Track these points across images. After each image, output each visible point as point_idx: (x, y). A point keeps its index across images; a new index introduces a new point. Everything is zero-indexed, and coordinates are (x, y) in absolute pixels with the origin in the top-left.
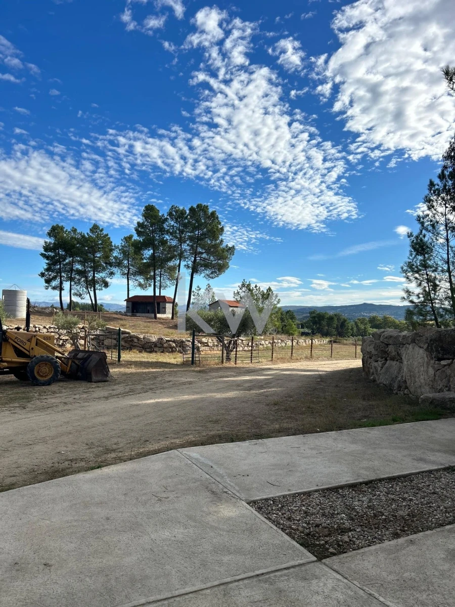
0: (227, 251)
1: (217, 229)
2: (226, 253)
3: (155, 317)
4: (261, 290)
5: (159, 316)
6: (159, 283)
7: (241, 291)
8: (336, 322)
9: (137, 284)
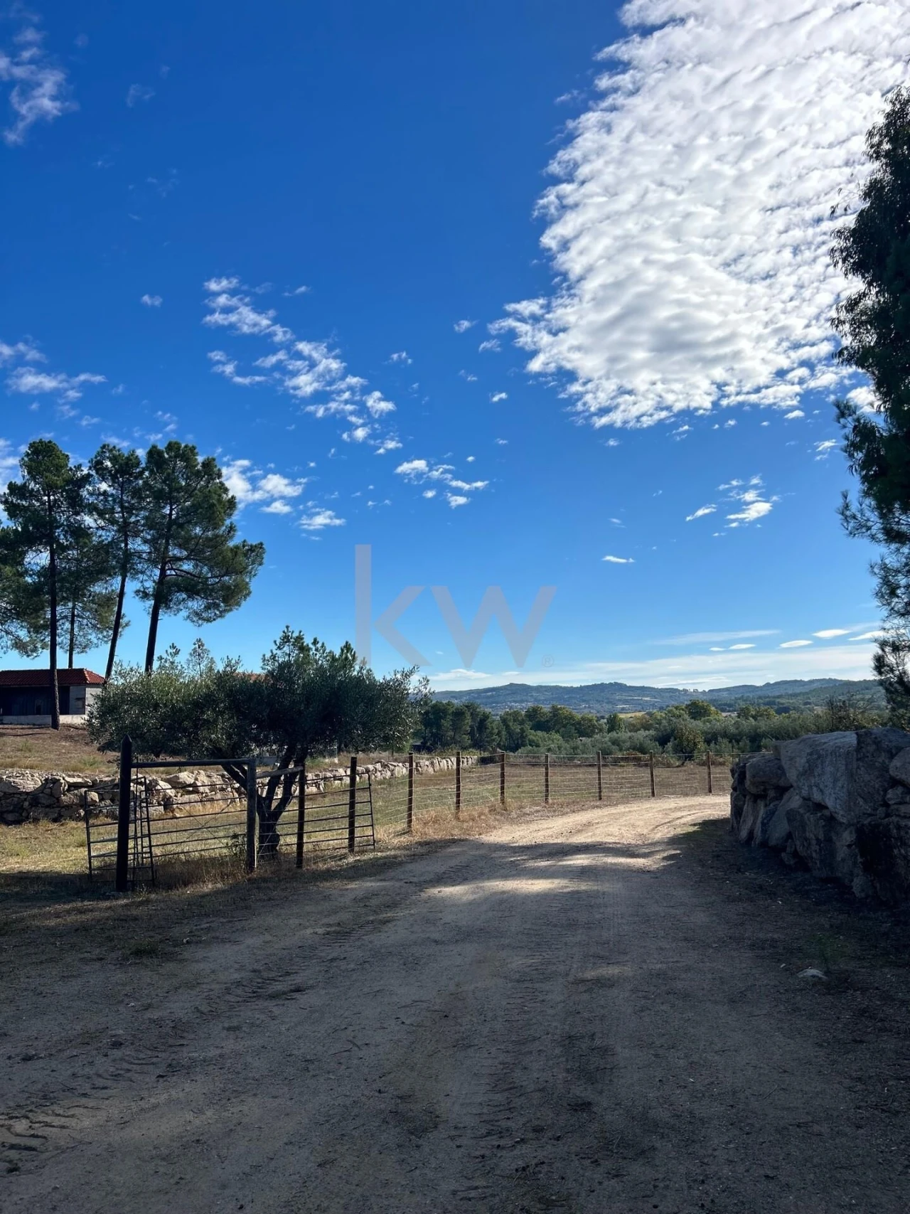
0: (245, 555)
1: (220, 501)
2: (241, 558)
3: (55, 724)
4: (327, 651)
5: (63, 719)
6: (68, 636)
7: (279, 652)
8: (468, 720)
9: (9, 642)
